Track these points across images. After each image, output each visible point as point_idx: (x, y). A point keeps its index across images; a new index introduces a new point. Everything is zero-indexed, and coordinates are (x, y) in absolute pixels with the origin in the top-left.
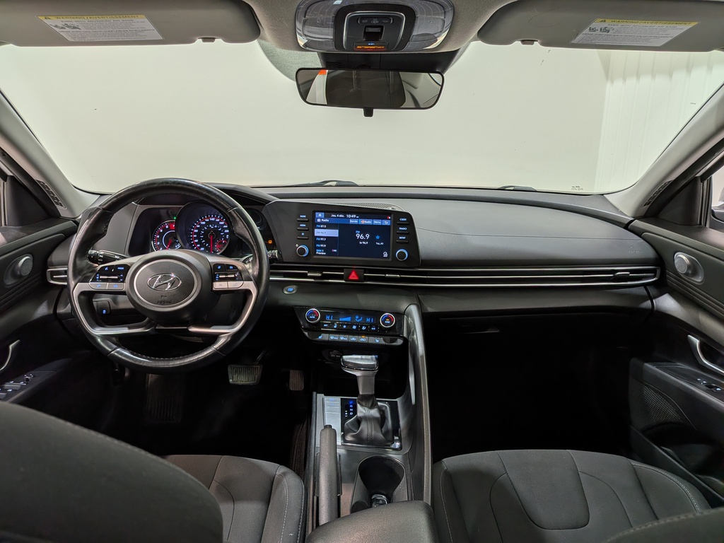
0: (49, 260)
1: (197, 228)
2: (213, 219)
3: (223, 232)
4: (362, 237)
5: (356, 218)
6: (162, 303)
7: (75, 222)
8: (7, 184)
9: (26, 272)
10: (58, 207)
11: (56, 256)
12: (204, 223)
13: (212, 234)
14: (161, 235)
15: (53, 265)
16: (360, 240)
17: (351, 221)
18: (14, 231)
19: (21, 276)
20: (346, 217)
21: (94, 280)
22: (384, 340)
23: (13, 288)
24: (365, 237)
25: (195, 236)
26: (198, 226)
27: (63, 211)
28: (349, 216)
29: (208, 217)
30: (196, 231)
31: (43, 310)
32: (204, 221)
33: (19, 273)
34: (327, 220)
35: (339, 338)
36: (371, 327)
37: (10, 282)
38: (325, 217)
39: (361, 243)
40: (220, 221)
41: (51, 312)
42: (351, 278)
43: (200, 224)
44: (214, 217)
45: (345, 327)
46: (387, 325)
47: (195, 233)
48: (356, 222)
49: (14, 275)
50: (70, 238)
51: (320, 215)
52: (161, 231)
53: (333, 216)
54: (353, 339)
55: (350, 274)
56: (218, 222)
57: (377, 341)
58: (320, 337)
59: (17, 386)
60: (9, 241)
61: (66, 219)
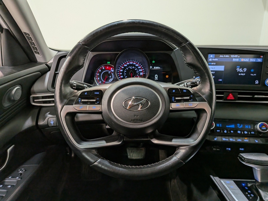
0: (32, 89)
1: (122, 69)
2: (132, 63)
3: (138, 71)
4: (241, 70)
5: (237, 57)
6: (135, 121)
7: (47, 65)
8: (3, 36)
9: (18, 97)
10: (36, 55)
11: (37, 87)
12: (126, 65)
13: (132, 72)
14: (100, 73)
15: (34, 93)
16: (239, 72)
17: (234, 60)
18: (8, 69)
19: (14, 101)
20: (230, 57)
21: (77, 103)
22: (262, 141)
23: (8, 109)
24: (243, 70)
25: (121, 74)
26: (123, 67)
27: (39, 58)
28: (232, 56)
29: (128, 62)
30: (121, 70)
31: (29, 123)
32: (126, 64)
33: (12, 98)
34: (216, 60)
35: (229, 139)
36: (250, 132)
37: (6, 104)
38: (215, 58)
39: (240, 74)
40: (136, 64)
41: (34, 124)
42: (229, 98)
43: (123, 66)
44: (132, 61)
45: (232, 132)
46: (263, 130)
47: (121, 72)
48: (237, 60)
49: (10, 100)
50: (44, 75)
51: (212, 56)
52: (100, 71)
53: (221, 56)
54: (239, 140)
55: (228, 95)
56: (135, 65)
57: (257, 141)
58: (215, 139)
59: (14, 180)
60: (5, 75)
61: (41, 64)
